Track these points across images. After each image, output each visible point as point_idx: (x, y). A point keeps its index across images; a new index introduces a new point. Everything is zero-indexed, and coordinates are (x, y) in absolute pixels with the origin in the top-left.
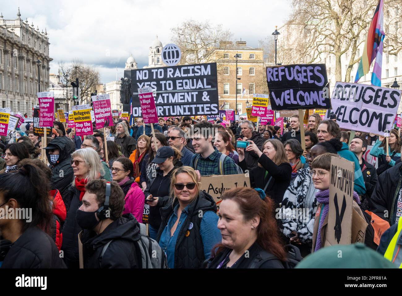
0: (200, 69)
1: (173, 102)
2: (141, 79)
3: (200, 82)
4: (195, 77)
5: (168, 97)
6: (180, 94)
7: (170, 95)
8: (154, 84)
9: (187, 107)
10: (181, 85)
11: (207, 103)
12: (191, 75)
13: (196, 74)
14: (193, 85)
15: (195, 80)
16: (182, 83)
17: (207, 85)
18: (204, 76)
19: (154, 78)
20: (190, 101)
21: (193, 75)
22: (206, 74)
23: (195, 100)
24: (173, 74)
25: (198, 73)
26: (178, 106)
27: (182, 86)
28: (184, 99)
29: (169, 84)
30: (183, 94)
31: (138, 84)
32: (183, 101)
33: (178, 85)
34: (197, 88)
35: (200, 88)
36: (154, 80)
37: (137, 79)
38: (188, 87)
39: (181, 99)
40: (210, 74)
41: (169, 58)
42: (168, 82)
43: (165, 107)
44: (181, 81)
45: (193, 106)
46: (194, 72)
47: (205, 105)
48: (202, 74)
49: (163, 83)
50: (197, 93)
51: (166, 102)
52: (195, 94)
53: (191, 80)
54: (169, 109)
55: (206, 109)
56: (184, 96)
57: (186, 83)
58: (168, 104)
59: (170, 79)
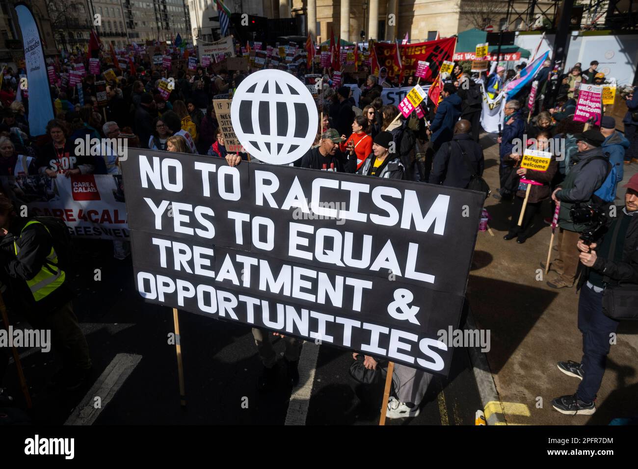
0: (398, 204)
1: (275, 289)
2: (158, 186)
3: (388, 250)
4: (369, 228)
5: (255, 270)
6: (299, 271)
7: (265, 266)
8: (205, 216)
9: (323, 319)
10: (305, 242)
11: (405, 326)
12: (354, 214)
13: (376, 219)
14: (357, 253)
15: (368, 240)
16: (312, 238)
17: (418, 269)
18: (412, 235)
19: (207, 193)
20: (337, 301)
21: (362, 218)
22: (422, 226)
23: (357, 306)
24: (280, 196)
25: (385, 214)
26: (291, 310)
27: (311, 248)
28: (314, 291)
29: (263, 229)
30: (312, 274)
31: (149, 201)
32: (311, 298)
33: (294, 240)
34: (375, 267)
35: (384, 272)
36: (205, 202)
37: (145, 185)
38: (333, 258)
39: (303, 290)
40: (440, 230)
41: (265, 130)
42: (258, 221)
43: (242, 298)
44: (309, 229)
45: (349, 325)
46: (366, 205)
47: (396, 334)
48: (406, 225)
49: (239, 218)
50: (369, 285)
51: (247, 284)
52: (360, 285)
53: (349, 236)
54: (258, 310)
55: (394, 344)
56: (315, 282)
57: (329, 243)
58: (253, 291)
59: (265, 211)
